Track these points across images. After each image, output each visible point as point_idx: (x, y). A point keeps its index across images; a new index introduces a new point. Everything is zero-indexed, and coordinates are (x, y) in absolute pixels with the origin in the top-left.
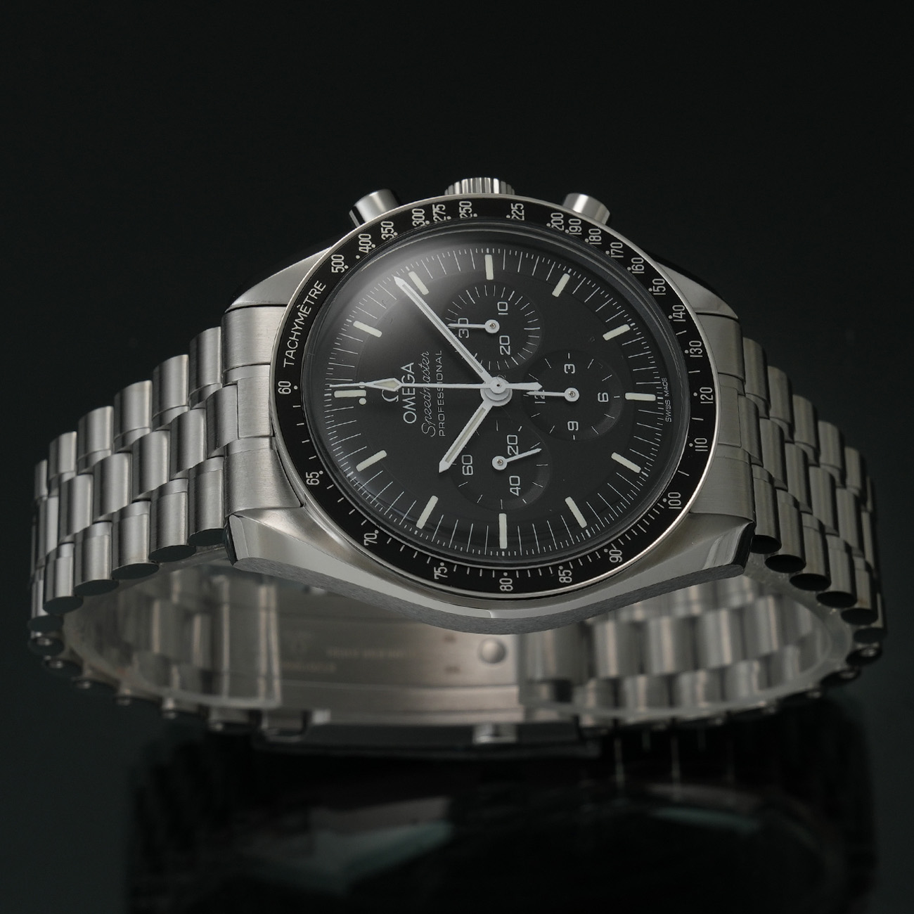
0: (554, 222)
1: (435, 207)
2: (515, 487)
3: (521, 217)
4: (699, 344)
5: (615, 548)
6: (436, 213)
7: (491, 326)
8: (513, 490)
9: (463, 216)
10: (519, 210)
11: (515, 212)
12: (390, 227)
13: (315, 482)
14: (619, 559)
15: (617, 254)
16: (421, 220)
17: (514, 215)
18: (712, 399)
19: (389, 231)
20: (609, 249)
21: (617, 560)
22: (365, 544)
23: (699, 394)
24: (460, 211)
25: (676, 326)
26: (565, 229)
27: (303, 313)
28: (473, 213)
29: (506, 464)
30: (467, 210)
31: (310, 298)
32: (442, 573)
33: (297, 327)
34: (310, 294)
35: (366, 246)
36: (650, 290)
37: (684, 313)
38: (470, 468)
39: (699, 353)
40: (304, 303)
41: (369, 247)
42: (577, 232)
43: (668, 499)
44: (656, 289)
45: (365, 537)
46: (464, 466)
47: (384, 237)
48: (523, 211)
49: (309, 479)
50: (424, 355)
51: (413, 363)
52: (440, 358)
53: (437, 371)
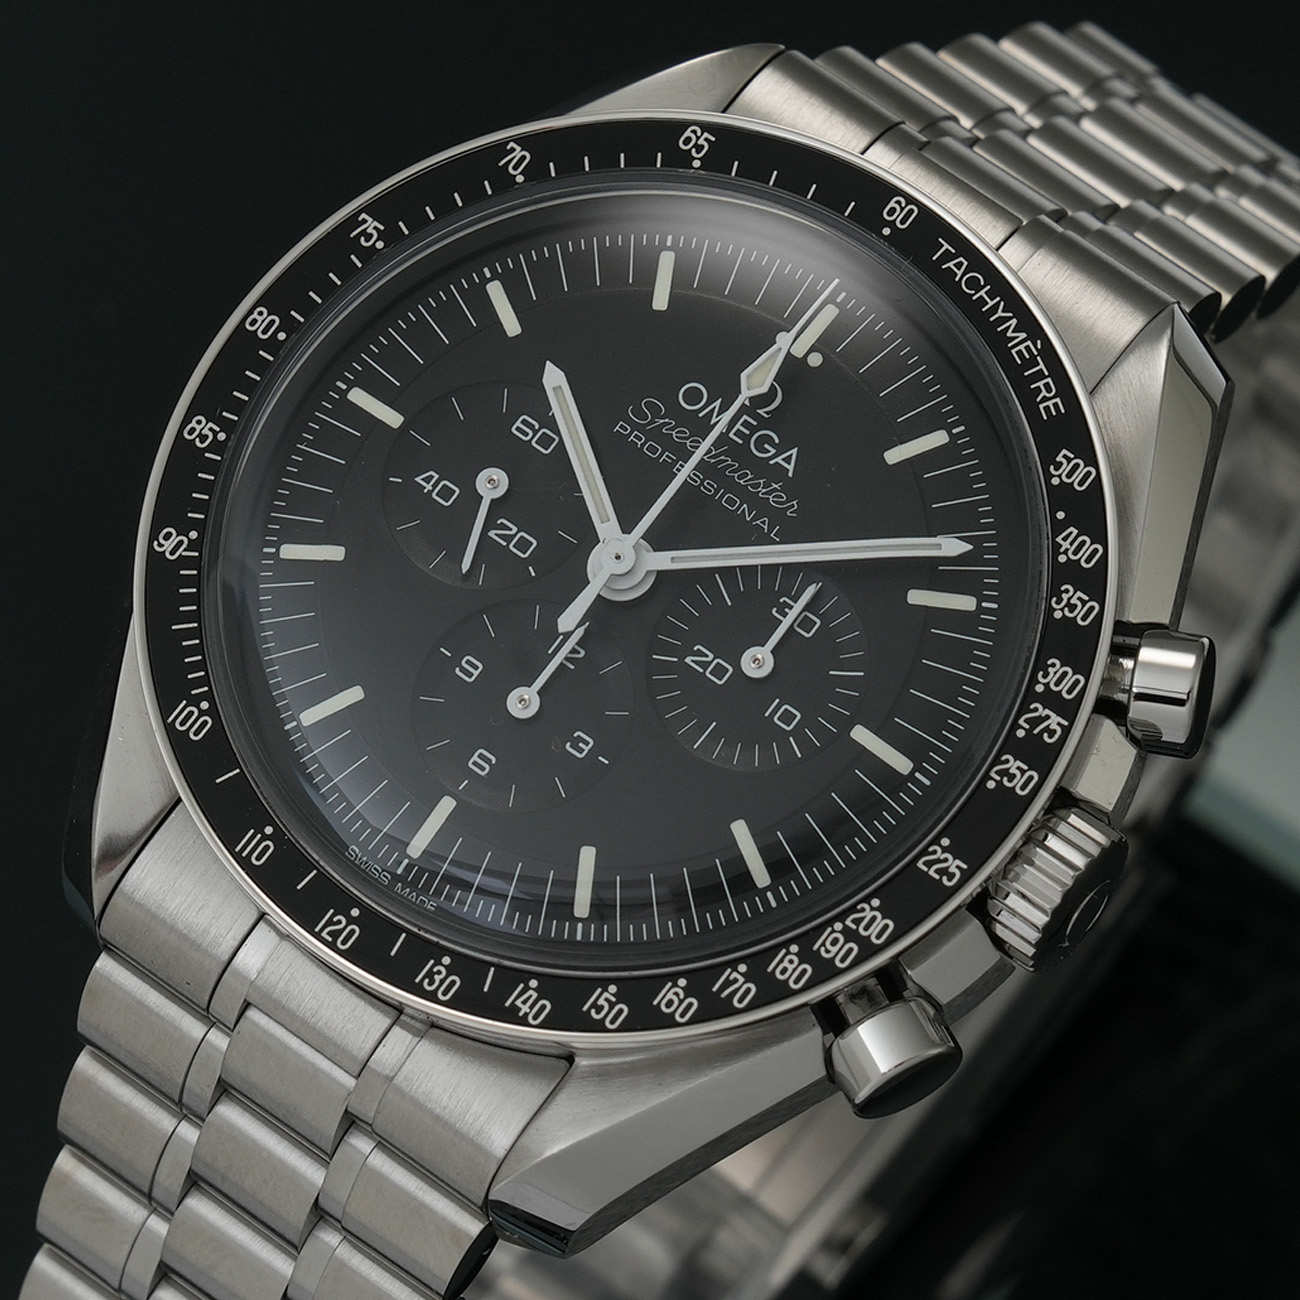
0: (874, 919)
1: (1059, 724)
2: (434, 486)
3: (929, 864)
4: (444, 994)
5: (185, 554)
6: (1048, 717)
7: (758, 662)
8: (432, 477)
9: (1007, 761)
10: (942, 872)
11: (946, 860)
12: (1079, 612)
13: (688, 141)
14: (160, 545)
15: (728, 983)
16: (1052, 679)
17: (940, 855)
18: (324, 934)
19: (1072, 608)
20: (748, 977)
21: (162, 541)
22: (512, 144)
23: (351, 920)
24: (1019, 763)
25: (510, 979)
26: (845, 926)
27: (1020, 345)
28: (999, 784)
29: (482, 494)
30: (1012, 777)
31: (1040, 376)
32: (363, 233)
33: (1000, 313)
34: (1049, 380)
35: (1071, 544)
36: (613, 989)
37: (521, 1014)
38: (526, 434)
39: (427, 980)
40: (1038, 358)
41: (1067, 550)
42: (823, 944)
43: (202, 713)
44: (607, 1000)
45: (524, 153)
46: (537, 427)
47: (1067, 591)
48: (937, 877)
49: (699, 134)
50: (793, 506)
51: (790, 475)
52: (766, 527)
53: (745, 505)
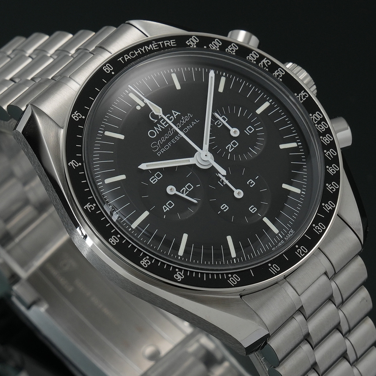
0: (315, 116)
1: (266, 60)
2: (168, 207)
3: (301, 100)
4: (324, 227)
5: (183, 273)
6: (263, 62)
7: (234, 132)
8: (165, 207)
9: (275, 75)
10: (304, 97)
11: (301, 95)
12: (234, 48)
13: (76, 118)
15: (329, 155)
16: (252, 59)
17: (299, 96)
18: (302, 255)
19: (232, 50)
20: (328, 150)
21: (178, 278)
22: (69, 164)
23: (299, 248)
24: (276, 72)
26: (316, 124)
27: (153, 47)
28: (281, 78)
29: (174, 193)
30: (279, 75)
31: (163, 44)
32: (90, 208)
33: (143, 50)
34: (165, 42)
35: (214, 46)
36: (327, 185)
37: (332, 209)
38: (156, 180)
39: (319, 231)
40: (158, 43)
41: (216, 48)
42: (321, 130)
43: (232, 277)
44: (330, 187)
45: (72, 161)
46: (154, 177)
47: (228, 50)
48: (305, 98)
49: (75, 115)
50: (189, 115)
51: (180, 114)
52: (195, 123)
53: (187, 127)
